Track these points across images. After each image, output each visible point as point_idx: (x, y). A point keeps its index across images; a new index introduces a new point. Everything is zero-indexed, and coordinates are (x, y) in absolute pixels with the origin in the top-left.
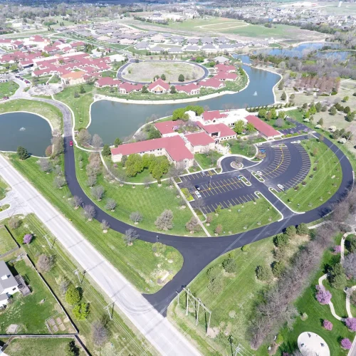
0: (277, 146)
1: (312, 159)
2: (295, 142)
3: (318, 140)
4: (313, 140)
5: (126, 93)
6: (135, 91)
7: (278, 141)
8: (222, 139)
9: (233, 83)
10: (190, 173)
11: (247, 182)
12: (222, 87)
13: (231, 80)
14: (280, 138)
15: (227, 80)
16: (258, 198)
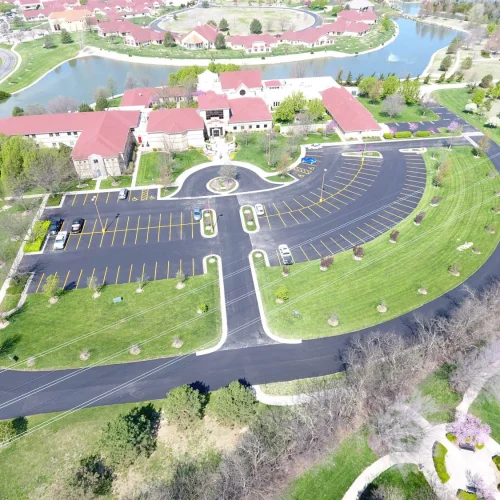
0: (358, 155)
1: (429, 191)
2: (410, 150)
3: (475, 152)
4: (465, 151)
5: (135, 45)
6: (155, 43)
7: (368, 145)
8: (235, 128)
9: (354, 40)
10: (97, 190)
11: (208, 228)
12: (325, 44)
13: (354, 34)
14: (379, 139)
15: (346, 34)
16: (202, 273)
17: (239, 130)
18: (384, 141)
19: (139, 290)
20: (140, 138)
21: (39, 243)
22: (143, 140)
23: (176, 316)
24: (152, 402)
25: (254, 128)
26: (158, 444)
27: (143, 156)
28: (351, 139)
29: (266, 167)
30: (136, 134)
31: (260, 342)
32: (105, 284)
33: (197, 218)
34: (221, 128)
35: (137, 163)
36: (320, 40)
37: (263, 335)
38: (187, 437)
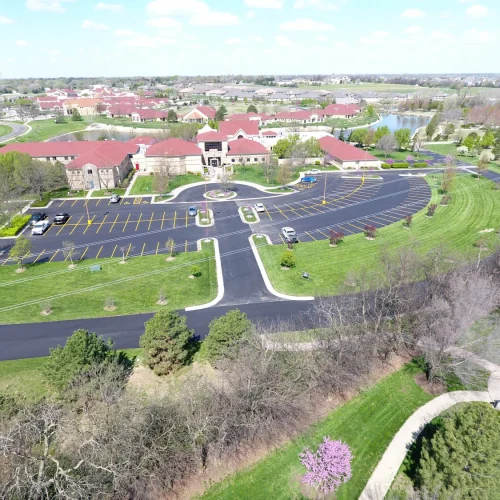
0: (358, 177)
2: (410, 175)
3: (474, 176)
5: (140, 121)
6: (158, 120)
7: (367, 173)
8: (233, 160)
9: (342, 120)
10: (88, 197)
11: (204, 220)
12: (316, 121)
13: (343, 117)
14: (377, 168)
15: (335, 117)
16: (196, 249)
17: (237, 162)
18: (382, 170)
19: (123, 262)
20: (137, 166)
21: (16, 229)
22: (140, 167)
23: (164, 280)
24: (125, 351)
25: (252, 161)
26: (127, 389)
27: (139, 177)
28: (349, 168)
29: (264, 183)
30: (134, 161)
31: (264, 299)
32: (84, 259)
33: (192, 213)
34: (219, 158)
35: (132, 182)
36: (312, 118)
37: (267, 293)
38: (169, 382)
